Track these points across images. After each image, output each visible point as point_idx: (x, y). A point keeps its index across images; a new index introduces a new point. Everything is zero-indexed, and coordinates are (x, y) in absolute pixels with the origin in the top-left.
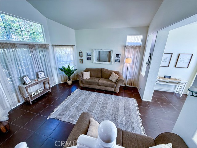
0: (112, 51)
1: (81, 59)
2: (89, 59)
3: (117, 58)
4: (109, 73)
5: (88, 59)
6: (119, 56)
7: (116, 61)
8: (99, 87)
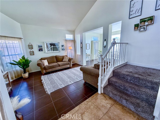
0: (59, 43)
1: (31, 51)
2: (41, 50)
3: (63, 48)
4: (61, 58)
5: (39, 51)
6: (64, 46)
7: (63, 50)
8: (60, 68)
